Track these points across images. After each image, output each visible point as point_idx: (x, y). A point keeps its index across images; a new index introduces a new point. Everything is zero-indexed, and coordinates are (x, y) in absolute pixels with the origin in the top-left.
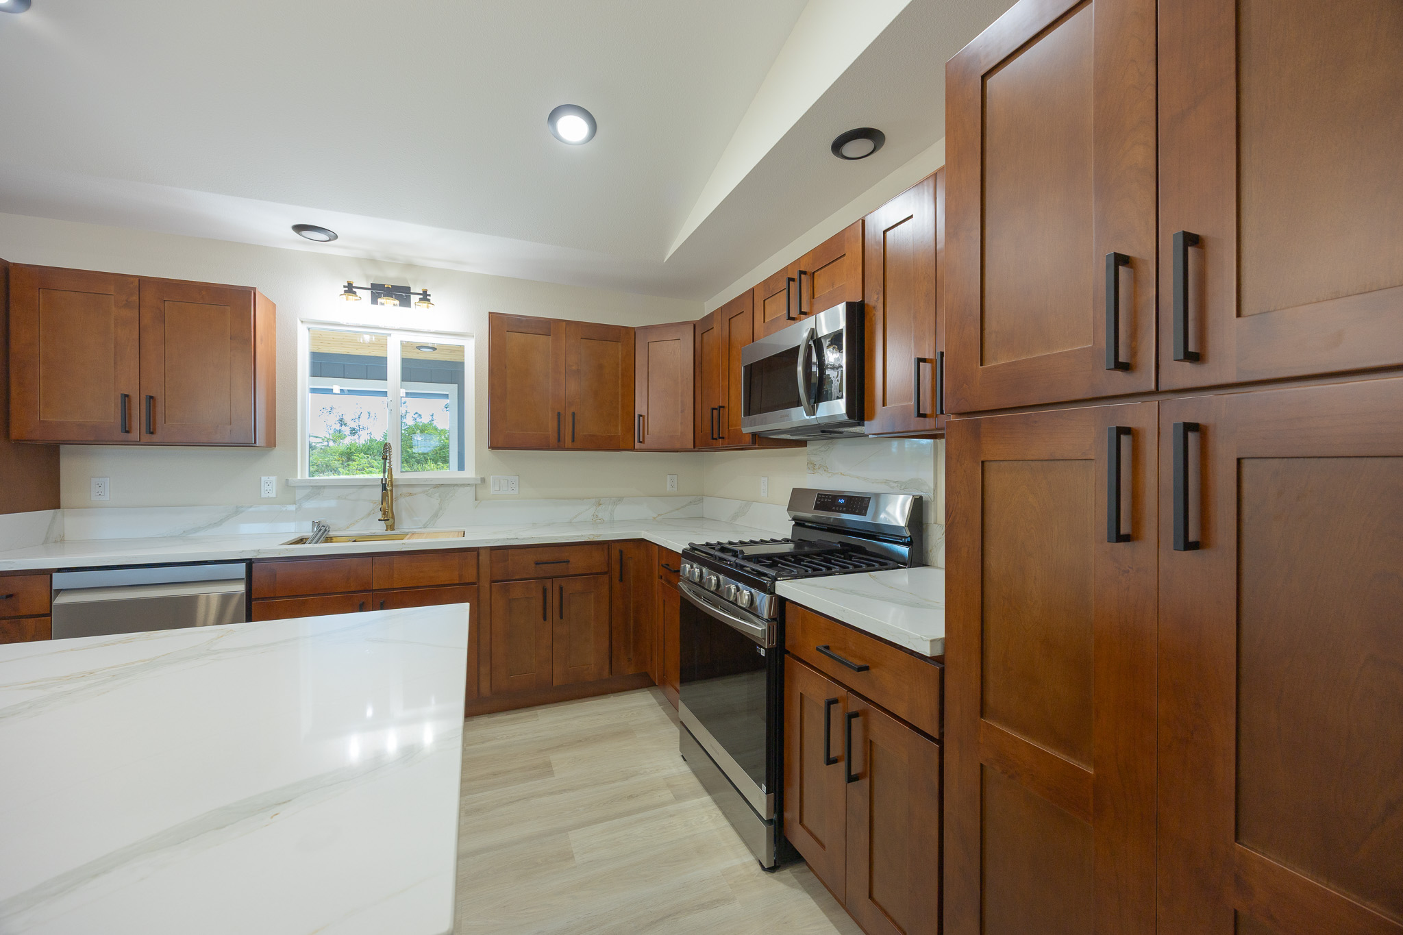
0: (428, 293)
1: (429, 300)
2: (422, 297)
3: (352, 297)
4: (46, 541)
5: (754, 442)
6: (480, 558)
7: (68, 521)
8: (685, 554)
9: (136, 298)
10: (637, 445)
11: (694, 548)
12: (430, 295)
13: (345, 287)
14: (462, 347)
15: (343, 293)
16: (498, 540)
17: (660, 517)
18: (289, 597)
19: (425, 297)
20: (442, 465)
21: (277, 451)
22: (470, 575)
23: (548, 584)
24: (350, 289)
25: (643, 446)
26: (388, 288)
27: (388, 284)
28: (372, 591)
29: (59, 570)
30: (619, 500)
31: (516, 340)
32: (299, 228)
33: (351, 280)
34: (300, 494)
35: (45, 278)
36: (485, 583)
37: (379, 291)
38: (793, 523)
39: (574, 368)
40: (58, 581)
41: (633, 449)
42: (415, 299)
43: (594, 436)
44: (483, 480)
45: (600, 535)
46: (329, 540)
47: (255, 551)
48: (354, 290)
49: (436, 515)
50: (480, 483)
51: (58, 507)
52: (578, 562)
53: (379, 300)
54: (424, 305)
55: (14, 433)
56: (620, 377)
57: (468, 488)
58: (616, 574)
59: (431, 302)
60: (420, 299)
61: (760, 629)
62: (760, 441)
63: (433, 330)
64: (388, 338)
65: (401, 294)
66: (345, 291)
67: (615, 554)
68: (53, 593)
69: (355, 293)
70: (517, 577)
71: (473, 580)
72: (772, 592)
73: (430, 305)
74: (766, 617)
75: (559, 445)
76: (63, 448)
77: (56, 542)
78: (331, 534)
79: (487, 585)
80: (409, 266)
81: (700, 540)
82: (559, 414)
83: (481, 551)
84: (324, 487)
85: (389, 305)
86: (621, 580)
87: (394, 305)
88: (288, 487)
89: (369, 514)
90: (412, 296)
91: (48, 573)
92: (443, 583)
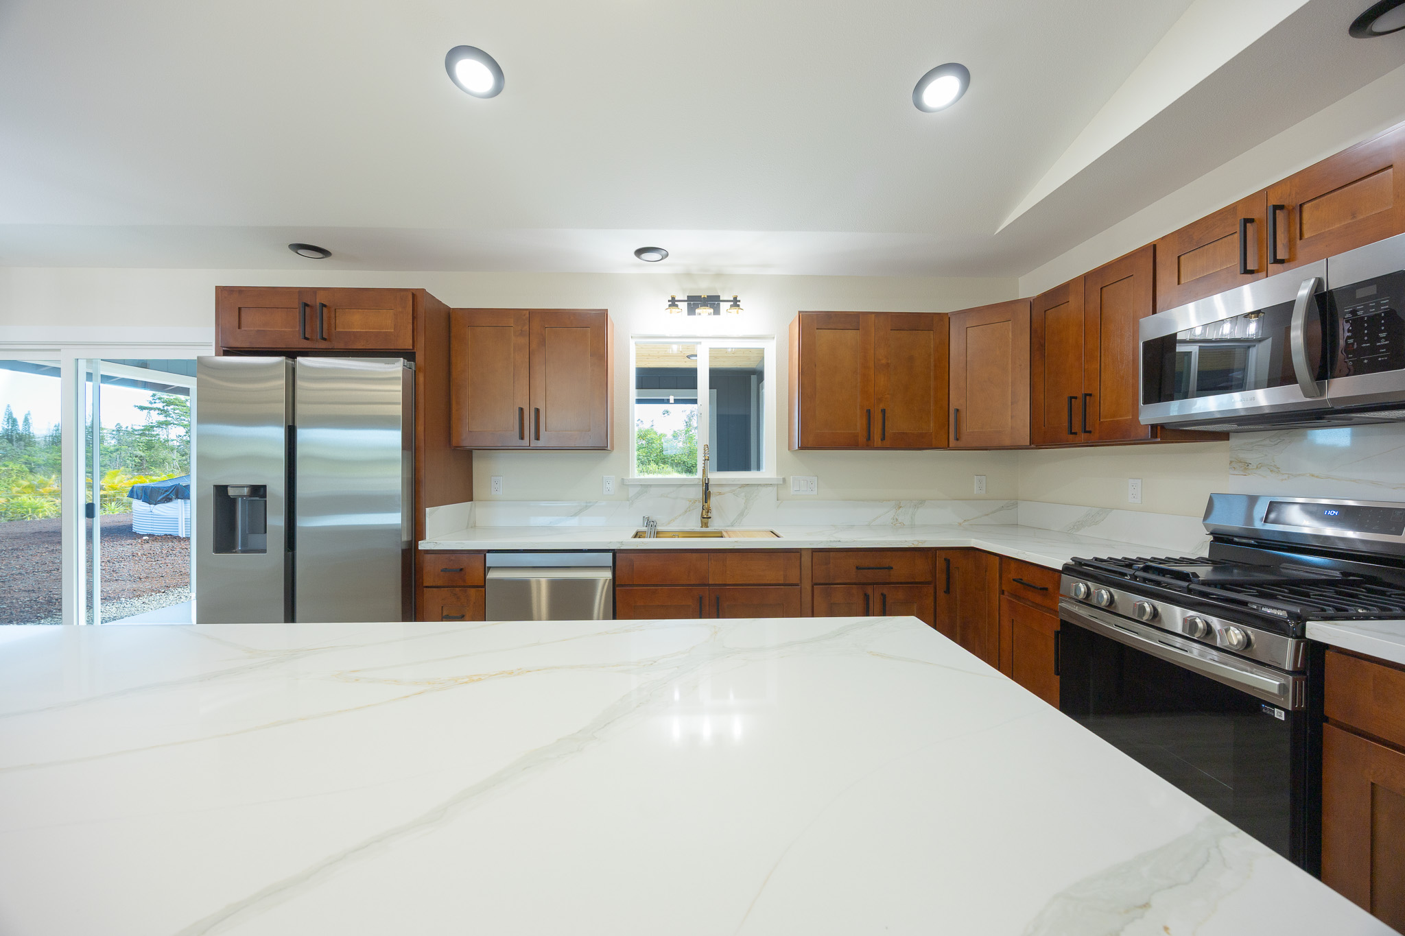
0: (738, 299)
1: (738, 306)
2: (732, 303)
3: (674, 310)
4: (467, 528)
5: (1154, 435)
6: (802, 559)
7: (477, 510)
8: (1067, 569)
9: (527, 327)
10: (952, 442)
11: (1079, 562)
12: (739, 301)
13: (669, 301)
14: (762, 350)
15: (668, 307)
16: (822, 542)
17: (966, 523)
18: (643, 585)
19: (735, 302)
20: (663, 466)
21: (615, 453)
22: (793, 577)
23: (869, 591)
24: (673, 302)
25: (960, 444)
26: (704, 298)
27: (704, 295)
28: (709, 585)
29: (489, 551)
30: (921, 502)
31: (826, 337)
32: (640, 252)
33: (673, 294)
34: (632, 492)
35: (473, 316)
36: (807, 585)
37: (695, 302)
38: (1211, 538)
39: (884, 361)
40: (491, 559)
41: (948, 447)
42: (724, 307)
43: (904, 433)
44: (784, 480)
45: (925, 541)
46: (658, 534)
47: (619, 542)
48: (676, 303)
49: (742, 515)
50: (781, 483)
51: (472, 500)
52: (901, 570)
53: (697, 311)
54: (734, 310)
55: (454, 443)
56: (932, 368)
57: (771, 488)
58: (941, 584)
59: (741, 307)
60: (731, 306)
61: (1278, 683)
62: (1165, 433)
63: (741, 335)
64: (699, 346)
65: (713, 302)
66: (670, 306)
67: (940, 564)
68: (486, 569)
69: (677, 306)
70: (838, 581)
71: (796, 581)
72: (1300, 636)
73: (740, 310)
74: (1288, 666)
75: (868, 444)
76: (475, 453)
77: (472, 527)
78: (659, 528)
79: (809, 588)
80: (719, 276)
81: (1087, 555)
82: (869, 411)
83: (803, 552)
84: (651, 486)
85: (704, 312)
86: (948, 591)
87: (709, 314)
88: (624, 484)
89: (686, 512)
90: (721, 303)
91: (483, 553)
92: (769, 582)
